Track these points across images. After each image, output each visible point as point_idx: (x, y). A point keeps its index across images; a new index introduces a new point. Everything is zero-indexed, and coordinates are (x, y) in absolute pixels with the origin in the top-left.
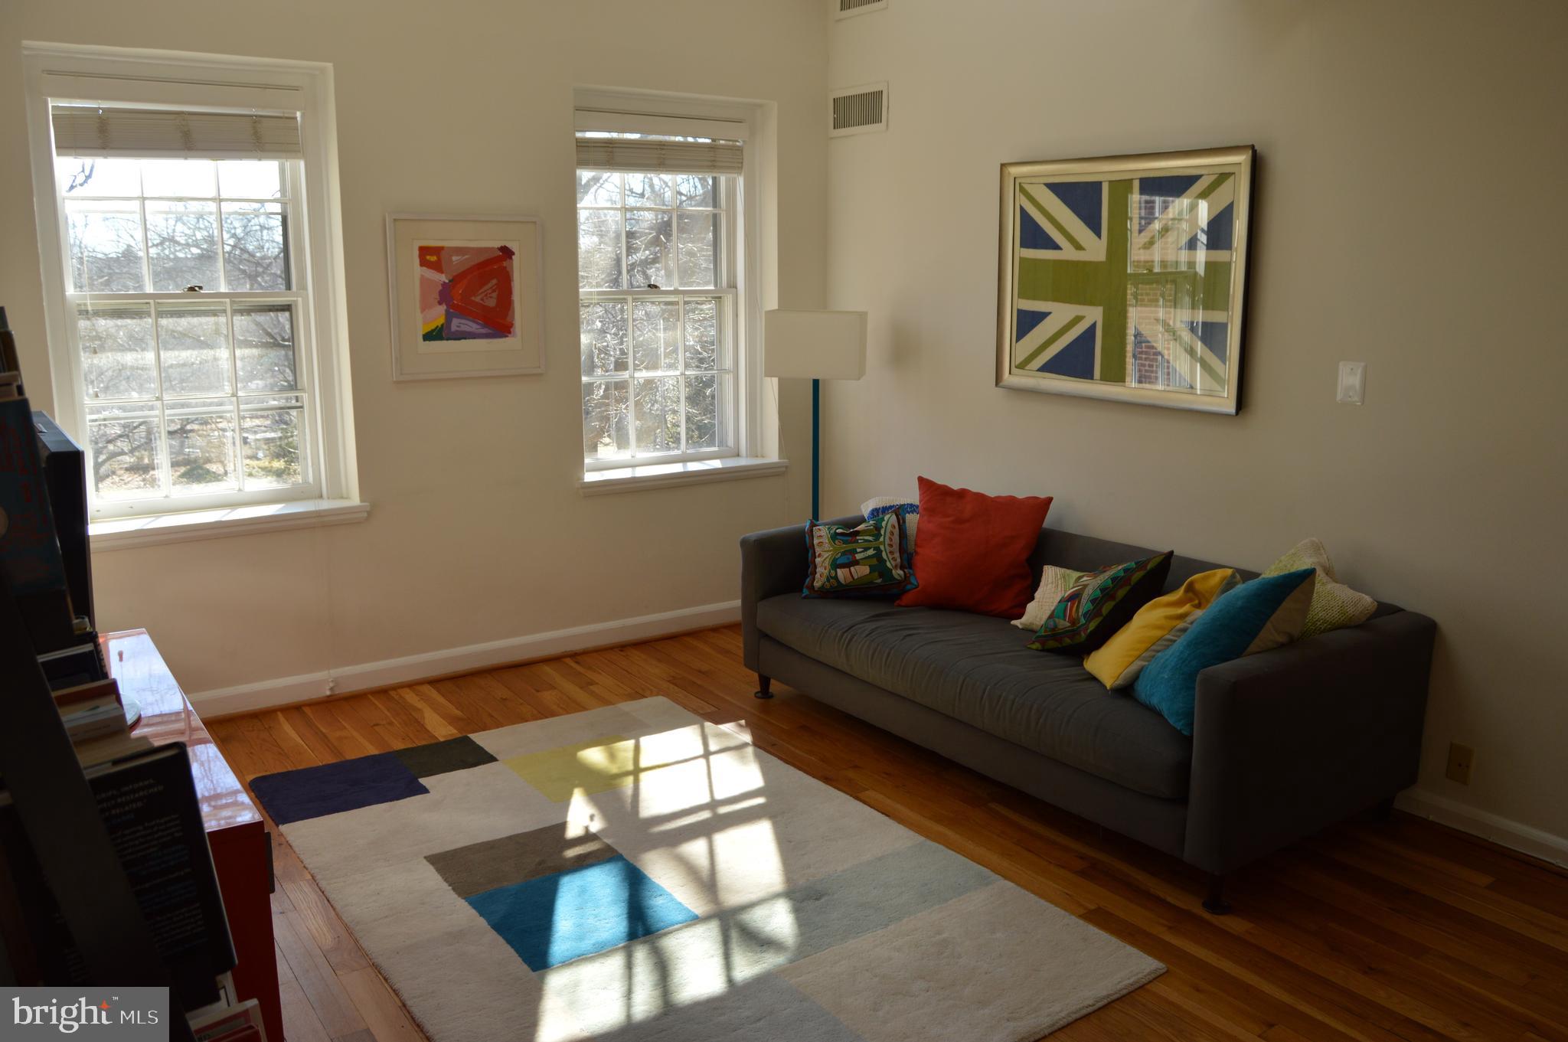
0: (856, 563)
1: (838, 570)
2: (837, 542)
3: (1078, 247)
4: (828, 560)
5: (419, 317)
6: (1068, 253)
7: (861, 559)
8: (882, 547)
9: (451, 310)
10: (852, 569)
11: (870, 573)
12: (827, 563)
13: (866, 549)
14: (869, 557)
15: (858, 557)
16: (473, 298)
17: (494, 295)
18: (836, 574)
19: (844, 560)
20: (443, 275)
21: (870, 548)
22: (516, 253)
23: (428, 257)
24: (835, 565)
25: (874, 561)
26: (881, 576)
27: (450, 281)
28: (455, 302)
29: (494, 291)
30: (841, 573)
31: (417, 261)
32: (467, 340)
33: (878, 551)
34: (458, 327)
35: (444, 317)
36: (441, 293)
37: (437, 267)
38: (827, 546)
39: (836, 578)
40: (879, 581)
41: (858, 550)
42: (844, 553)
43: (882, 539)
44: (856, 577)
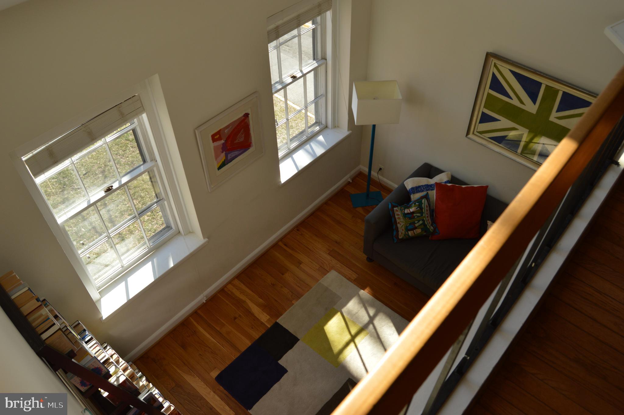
0: (416, 228)
1: (409, 232)
2: (406, 218)
3: (522, 102)
4: (404, 226)
5: (215, 163)
6: (515, 102)
7: (418, 226)
8: (425, 219)
9: (227, 152)
10: (414, 231)
11: (422, 231)
12: (403, 228)
13: (419, 221)
14: (421, 225)
15: (417, 225)
16: (235, 142)
17: (243, 135)
18: (408, 233)
19: (410, 227)
20: (222, 140)
21: (420, 220)
22: (250, 113)
23: (215, 137)
24: (407, 230)
25: (422, 227)
26: (425, 232)
27: (225, 141)
28: (228, 148)
29: (242, 134)
30: (410, 233)
31: (211, 141)
32: (235, 159)
33: (423, 220)
34: (230, 157)
35: (225, 157)
36: (222, 148)
37: (220, 139)
38: (402, 220)
39: (408, 235)
40: (425, 234)
41: (416, 222)
42: (410, 224)
43: (424, 215)
44: (416, 234)
